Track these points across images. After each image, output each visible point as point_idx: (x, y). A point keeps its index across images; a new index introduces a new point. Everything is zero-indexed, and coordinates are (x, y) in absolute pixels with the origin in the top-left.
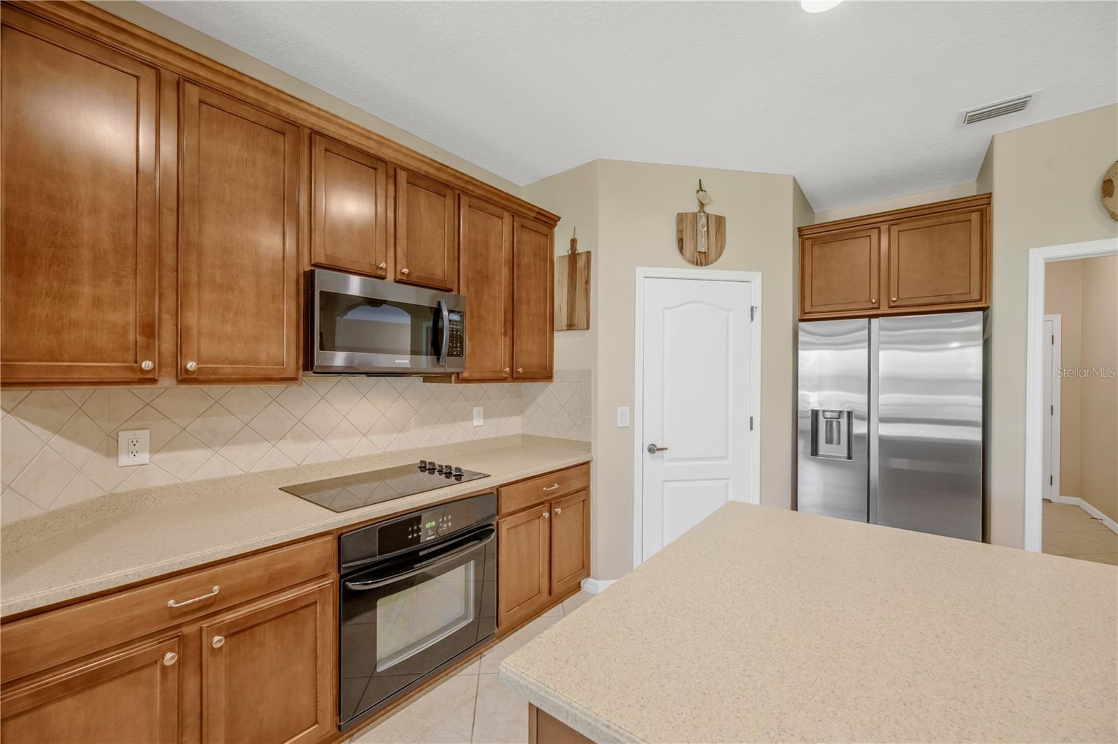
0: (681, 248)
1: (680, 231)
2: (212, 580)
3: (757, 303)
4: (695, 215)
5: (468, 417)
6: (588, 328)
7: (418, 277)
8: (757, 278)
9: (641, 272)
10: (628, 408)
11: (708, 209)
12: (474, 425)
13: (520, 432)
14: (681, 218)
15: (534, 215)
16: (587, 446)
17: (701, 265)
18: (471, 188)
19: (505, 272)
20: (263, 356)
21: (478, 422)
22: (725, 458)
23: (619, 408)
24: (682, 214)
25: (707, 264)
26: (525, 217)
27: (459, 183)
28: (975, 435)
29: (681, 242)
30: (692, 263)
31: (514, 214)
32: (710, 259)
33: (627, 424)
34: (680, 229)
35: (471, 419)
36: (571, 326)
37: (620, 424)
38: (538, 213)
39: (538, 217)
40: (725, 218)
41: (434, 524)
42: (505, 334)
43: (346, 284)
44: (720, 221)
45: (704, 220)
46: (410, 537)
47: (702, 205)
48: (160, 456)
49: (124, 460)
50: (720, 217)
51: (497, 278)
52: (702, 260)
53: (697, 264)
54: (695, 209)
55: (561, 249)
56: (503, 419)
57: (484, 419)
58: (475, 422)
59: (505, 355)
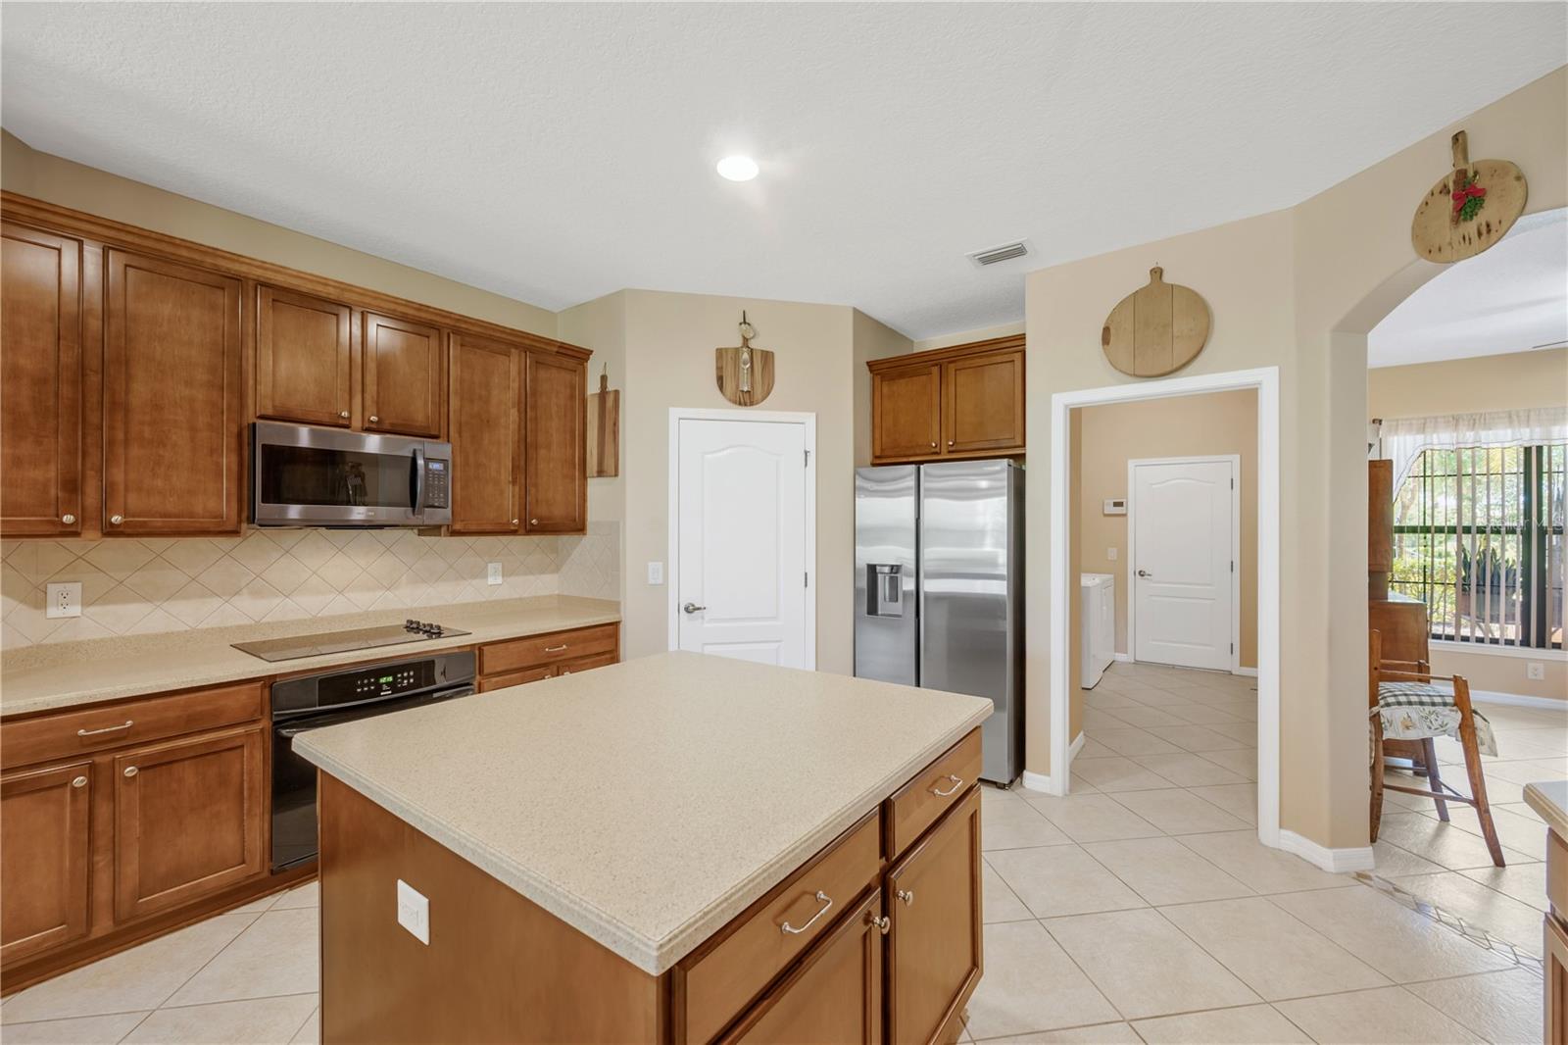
0: (721, 387)
1: (719, 369)
2: (124, 717)
3: (812, 448)
4: (737, 350)
5: (482, 574)
6: (616, 475)
7: (392, 424)
8: (810, 419)
9: (675, 413)
10: (661, 563)
11: (752, 344)
12: (489, 583)
13: (556, 592)
14: (720, 353)
15: (556, 349)
16: (615, 606)
17: (746, 405)
18: (463, 326)
19: (514, 413)
20: (199, 509)
21: (494, 579)
22: (775, 618)
23: (650, 564)
24: (721, 349)
25: (752, 404)
26: (544, 352)
27: (448, 321)
28: (1000, 588)
29: (720, 379)
30: (735, 402)
31: (526, 351)
32: (755, 399)
33: (660, 581)
34: (720, 365)
35: (486, 577)
36: (601, 473)
37: (651, 581)
38: (560, 347)
39: (561, 351)
40: (773, 353)
41: (390, 679)
42: (514, 482)
43: (294, 434)
44: (767, 357)
45: (746, 356)
46: (359, 690)
47: (746, 340)
48: (92, 609)
49: (53, 612)
50: (767, 352)
51: (502, 421)
52: (746, 400)
53: (740, 404)
54: (738, 343)
55: (593, 388)
56: (531, 578)
57: (503, 576)
58: (491, 581)
59: (513, 505)
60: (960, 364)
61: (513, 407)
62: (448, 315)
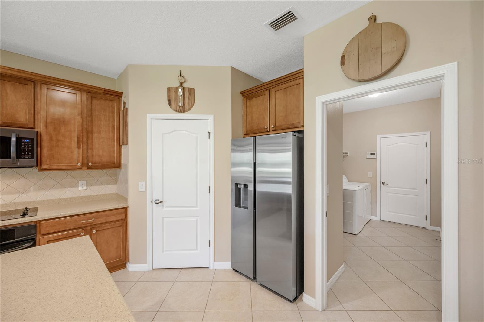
0: (170, 104)
1: (169, 96)
3: (212, 131)
4: (177, 89)
5: (76, 185)
6: (127, 144)
8: (211, 118)
9: (149, 116)
10: (144, 182)
11: (184, 85)
12: (79, 189)
13: (116, 192)
14: (169, 89)
16: (126, 199)
17: (181, 112)
21: (82, 188)
22: (196, 206)
23: (139, 182)
24: (170, 88)
25: (184, 112)
26: (96, 93)
29: (169, 101)
30: (176, 111)
31: (88, 92)
32: (186, 109)
33: (144, 190)
34: (169, 95)
35: (78, 187)
36: (123, 143)
37: (140, 190)
38: (104, 90)
40: (194, 89)
44: (191, 91)
45: (180, 90)
47: (181, 84)
50: (191, 88)
52: (181, 110)
53: (179, 112)
54: (178, 85)
56: (103, 186)
57: (87, 186)
58: (80, 188)
59: (78, 157)
60: (276, 89)
61: (78, 115)
62: (37, 75)
